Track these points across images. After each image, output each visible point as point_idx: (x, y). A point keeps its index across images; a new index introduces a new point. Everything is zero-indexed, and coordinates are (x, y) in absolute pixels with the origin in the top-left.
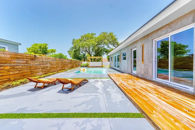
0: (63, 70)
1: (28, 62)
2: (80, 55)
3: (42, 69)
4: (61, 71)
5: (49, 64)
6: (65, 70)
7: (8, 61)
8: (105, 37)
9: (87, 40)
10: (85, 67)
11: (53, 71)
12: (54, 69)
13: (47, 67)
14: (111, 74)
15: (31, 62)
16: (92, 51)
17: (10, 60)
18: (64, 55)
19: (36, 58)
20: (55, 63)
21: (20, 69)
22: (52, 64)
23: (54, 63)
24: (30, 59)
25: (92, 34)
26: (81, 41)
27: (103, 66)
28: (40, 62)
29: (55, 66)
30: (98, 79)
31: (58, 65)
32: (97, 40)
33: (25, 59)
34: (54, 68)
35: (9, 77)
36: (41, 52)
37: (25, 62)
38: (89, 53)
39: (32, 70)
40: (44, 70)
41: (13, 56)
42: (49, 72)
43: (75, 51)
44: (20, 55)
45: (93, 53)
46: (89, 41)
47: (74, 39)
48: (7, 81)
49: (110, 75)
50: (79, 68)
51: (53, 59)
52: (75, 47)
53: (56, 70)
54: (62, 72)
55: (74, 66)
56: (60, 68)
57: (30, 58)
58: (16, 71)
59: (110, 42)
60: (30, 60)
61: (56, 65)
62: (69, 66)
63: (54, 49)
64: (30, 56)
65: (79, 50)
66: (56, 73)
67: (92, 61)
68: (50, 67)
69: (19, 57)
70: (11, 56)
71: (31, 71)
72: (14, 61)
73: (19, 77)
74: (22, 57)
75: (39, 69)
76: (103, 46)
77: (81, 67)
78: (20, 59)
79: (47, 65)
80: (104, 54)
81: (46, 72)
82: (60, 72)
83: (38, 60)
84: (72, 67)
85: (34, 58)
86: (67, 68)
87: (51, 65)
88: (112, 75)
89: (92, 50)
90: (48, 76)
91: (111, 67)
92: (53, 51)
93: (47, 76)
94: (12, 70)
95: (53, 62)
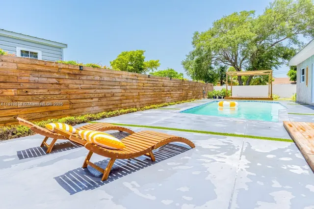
0: (156, 103)
1: (62, 81)
2: (209, 71)
3: (100, 98)
4: (152, 106)
5: (119, 87)
6: (161, 105)
7: (12, 76)
8: (285, 14)
9: (229, 31)
10: (220, 98)
11: (131, 104)
12: (132, 101)
13: (113, 95)
14: (295, 122)
15: (69, 82)
16: (242, 58)
17: (18, 74)
18: (177, 73)
19: (83, 73)
20: (135, 87)
21: (43, 96)
22: (128, 87)
23: (133, 87)
24: (69, 74)
25: (245, 13)
26: (213, 35)
27: (274, 96)
28: (93, 82)
29: (135, 94)
30: (236, 141)
31: (144, 91)
32: (257, 27)
33: (55, 74)
34: (133, 97)
35: (15, 113)
36: (132, 68)
37: (55, 81)
38: (234, 64)
39: (71, 101)
40: (104, 101)
41: (24, 66)
42: (117, 106)
43: (198, 61)
44: (43, 63)
45: (247, 64)
46: (233, 31)
47: (197, 33)
48: (9, 121)
49: (291, 130)
50: (202, 100)
51: (130, 77)
52: (199, 52)
53: (138, 103)
54: (154, 108)
55: (190, 94)
56: (150, 99)
57: (68, 72)
58: (33, 100)
59: (301, 28)
60: (67, 77)
61: (138, 91)
62: (176, 94)
63: (155, 60)
64: (67, 67)
65: (208, 57)
66: (134, 109)
67: (241, 84)
68: (120, 94)
69: (38, 68)
70: (20, 65)
71: (71, 103)
72: (26, 78)
73: (39, 116)
74: (47, 69)
75: (92, 98)
76: (275, 41)
77: (209, 98)
78: (40, 74)
79: (114, 91)
80: (278, 63)
81: (111, 107)
82: (149, 107)
83: (89, 78)
84: (184, 98)
85: (77, 72)
86: (168, 99)
87: (123, 91)
88: (303, 129)
89: (243, 54)
90: (113, 116)
91: (302, 100)
92: (153, 65)
93: (110, 116)
94: (21, 98)
95: (129, 84)
